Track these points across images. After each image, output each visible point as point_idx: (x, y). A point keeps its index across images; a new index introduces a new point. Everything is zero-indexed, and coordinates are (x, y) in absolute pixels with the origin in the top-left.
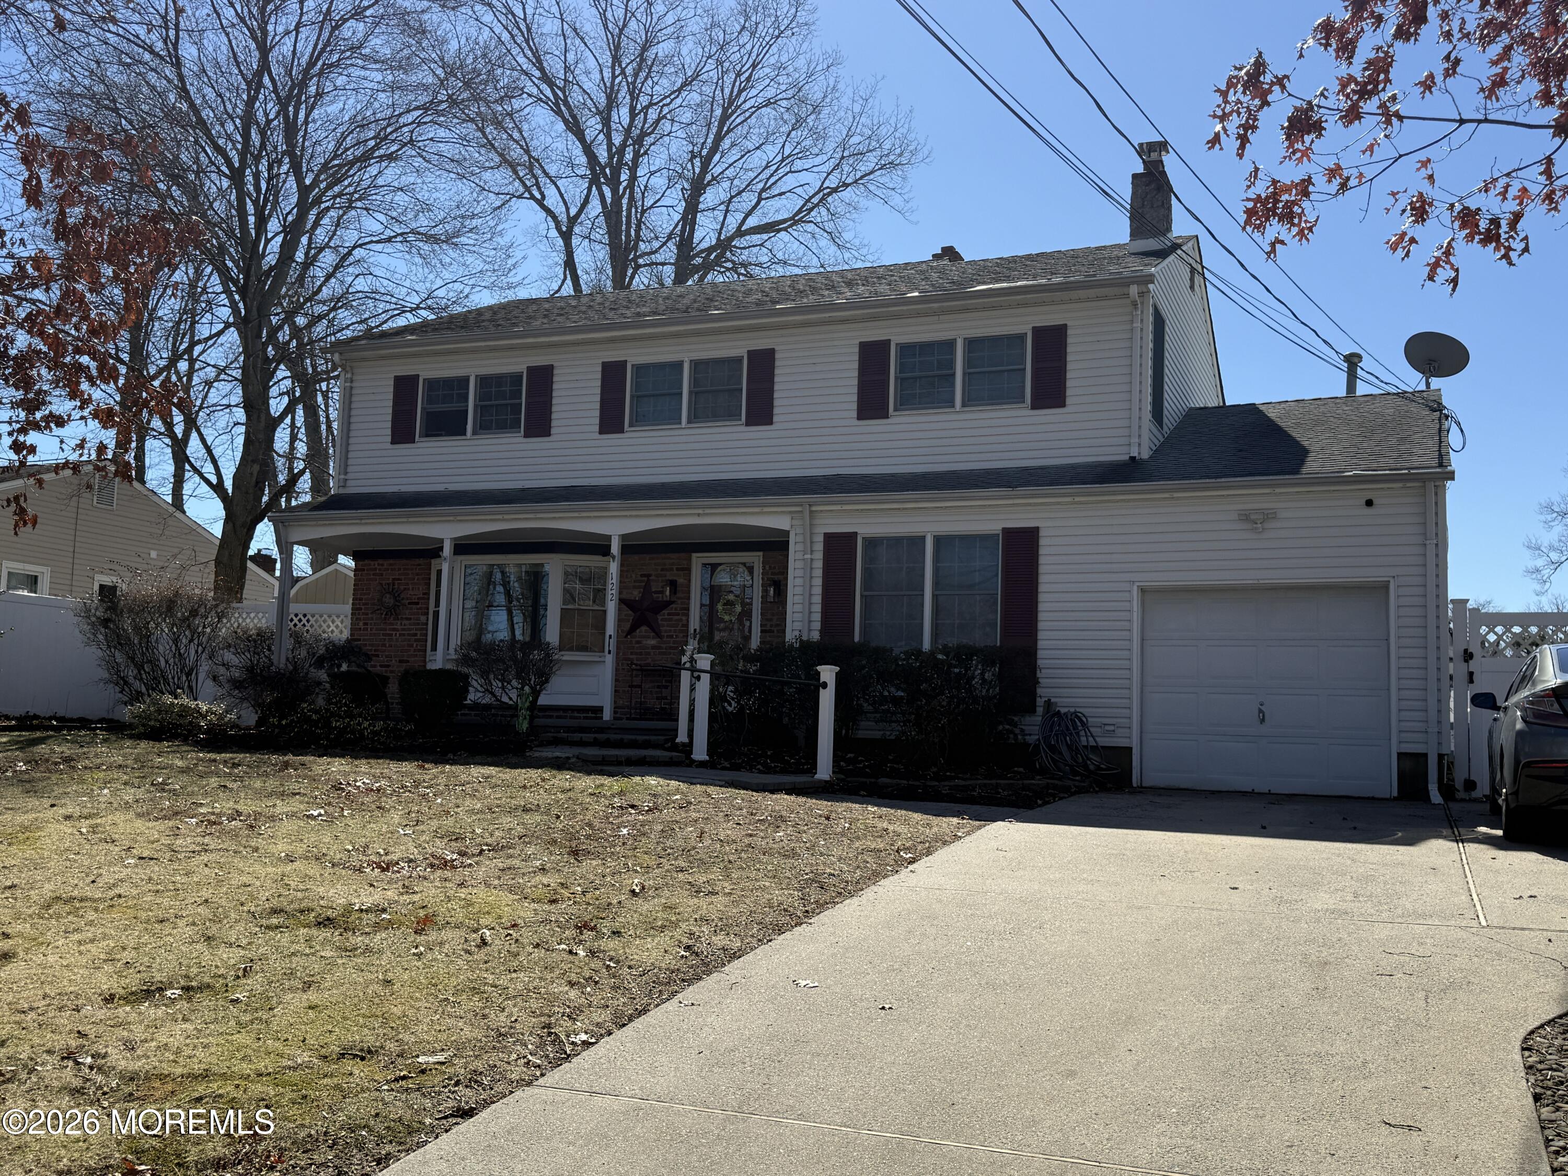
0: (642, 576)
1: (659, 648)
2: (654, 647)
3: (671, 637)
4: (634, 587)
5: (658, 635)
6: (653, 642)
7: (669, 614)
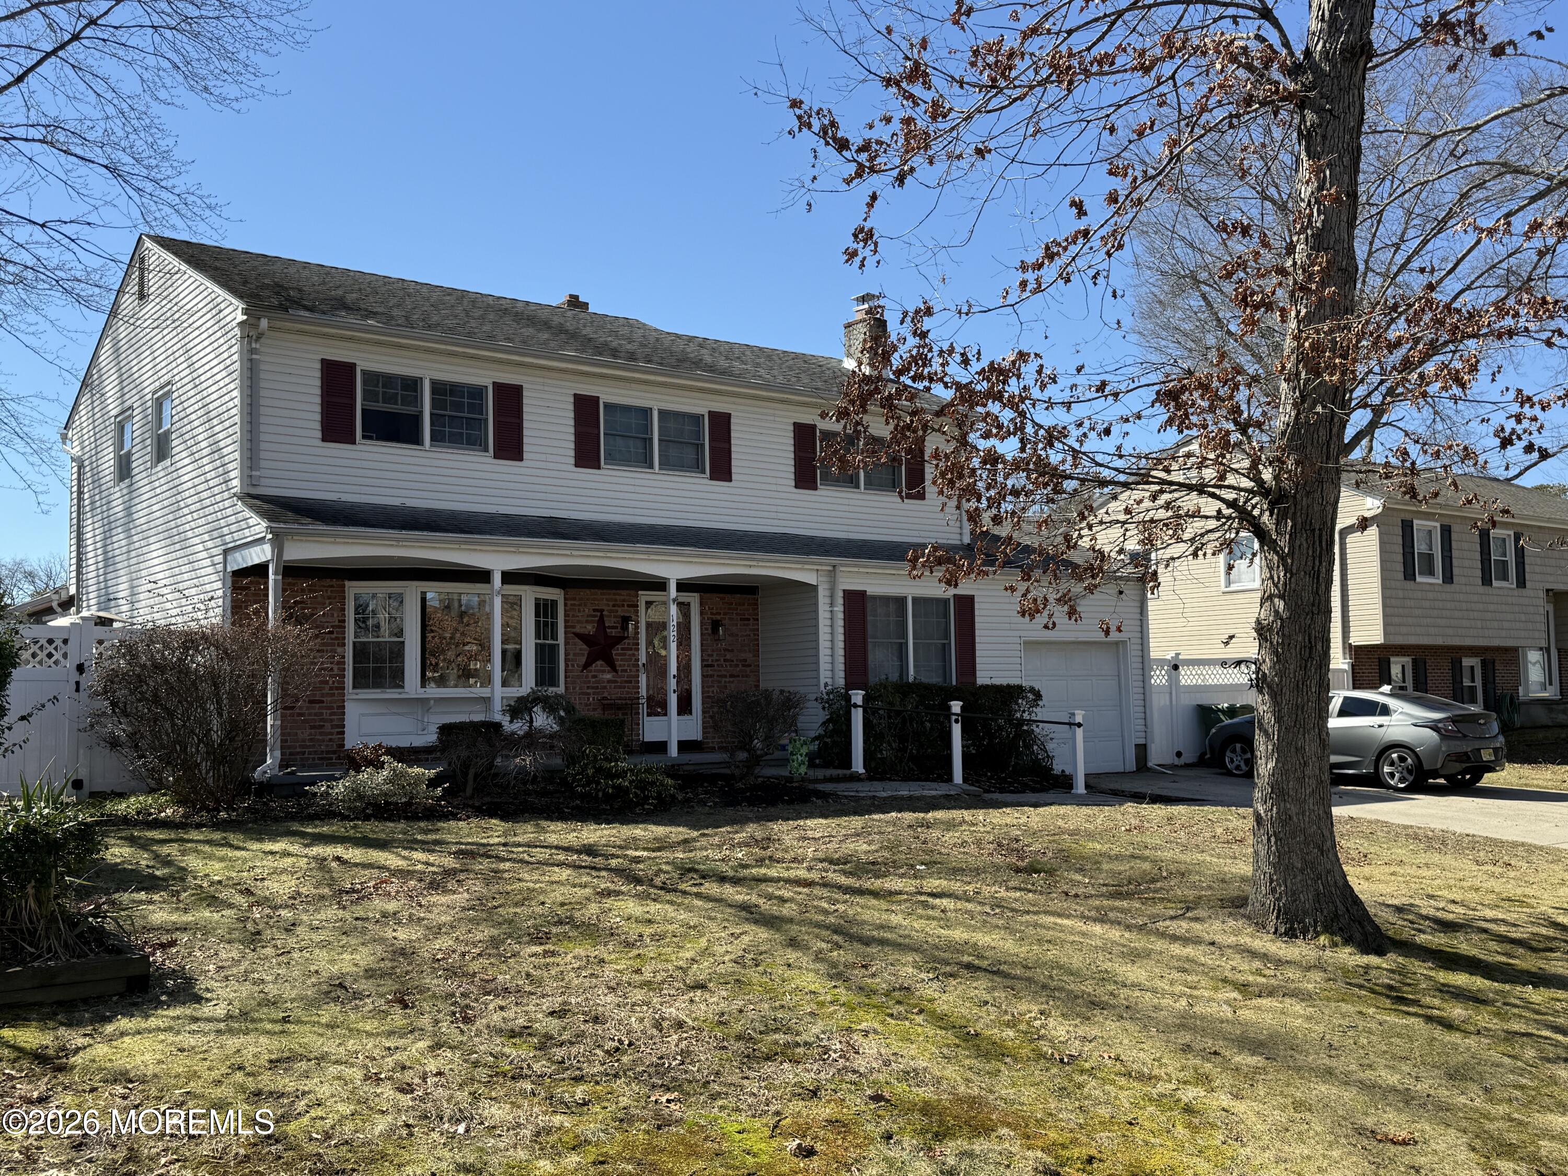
0: (594, 610)
1: (615, 682)
2: (609, 681)
3: (626, 671)
4: (587, 622)
5: (614, 668)
6: (609, 676)
7: (623, 649)
